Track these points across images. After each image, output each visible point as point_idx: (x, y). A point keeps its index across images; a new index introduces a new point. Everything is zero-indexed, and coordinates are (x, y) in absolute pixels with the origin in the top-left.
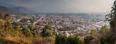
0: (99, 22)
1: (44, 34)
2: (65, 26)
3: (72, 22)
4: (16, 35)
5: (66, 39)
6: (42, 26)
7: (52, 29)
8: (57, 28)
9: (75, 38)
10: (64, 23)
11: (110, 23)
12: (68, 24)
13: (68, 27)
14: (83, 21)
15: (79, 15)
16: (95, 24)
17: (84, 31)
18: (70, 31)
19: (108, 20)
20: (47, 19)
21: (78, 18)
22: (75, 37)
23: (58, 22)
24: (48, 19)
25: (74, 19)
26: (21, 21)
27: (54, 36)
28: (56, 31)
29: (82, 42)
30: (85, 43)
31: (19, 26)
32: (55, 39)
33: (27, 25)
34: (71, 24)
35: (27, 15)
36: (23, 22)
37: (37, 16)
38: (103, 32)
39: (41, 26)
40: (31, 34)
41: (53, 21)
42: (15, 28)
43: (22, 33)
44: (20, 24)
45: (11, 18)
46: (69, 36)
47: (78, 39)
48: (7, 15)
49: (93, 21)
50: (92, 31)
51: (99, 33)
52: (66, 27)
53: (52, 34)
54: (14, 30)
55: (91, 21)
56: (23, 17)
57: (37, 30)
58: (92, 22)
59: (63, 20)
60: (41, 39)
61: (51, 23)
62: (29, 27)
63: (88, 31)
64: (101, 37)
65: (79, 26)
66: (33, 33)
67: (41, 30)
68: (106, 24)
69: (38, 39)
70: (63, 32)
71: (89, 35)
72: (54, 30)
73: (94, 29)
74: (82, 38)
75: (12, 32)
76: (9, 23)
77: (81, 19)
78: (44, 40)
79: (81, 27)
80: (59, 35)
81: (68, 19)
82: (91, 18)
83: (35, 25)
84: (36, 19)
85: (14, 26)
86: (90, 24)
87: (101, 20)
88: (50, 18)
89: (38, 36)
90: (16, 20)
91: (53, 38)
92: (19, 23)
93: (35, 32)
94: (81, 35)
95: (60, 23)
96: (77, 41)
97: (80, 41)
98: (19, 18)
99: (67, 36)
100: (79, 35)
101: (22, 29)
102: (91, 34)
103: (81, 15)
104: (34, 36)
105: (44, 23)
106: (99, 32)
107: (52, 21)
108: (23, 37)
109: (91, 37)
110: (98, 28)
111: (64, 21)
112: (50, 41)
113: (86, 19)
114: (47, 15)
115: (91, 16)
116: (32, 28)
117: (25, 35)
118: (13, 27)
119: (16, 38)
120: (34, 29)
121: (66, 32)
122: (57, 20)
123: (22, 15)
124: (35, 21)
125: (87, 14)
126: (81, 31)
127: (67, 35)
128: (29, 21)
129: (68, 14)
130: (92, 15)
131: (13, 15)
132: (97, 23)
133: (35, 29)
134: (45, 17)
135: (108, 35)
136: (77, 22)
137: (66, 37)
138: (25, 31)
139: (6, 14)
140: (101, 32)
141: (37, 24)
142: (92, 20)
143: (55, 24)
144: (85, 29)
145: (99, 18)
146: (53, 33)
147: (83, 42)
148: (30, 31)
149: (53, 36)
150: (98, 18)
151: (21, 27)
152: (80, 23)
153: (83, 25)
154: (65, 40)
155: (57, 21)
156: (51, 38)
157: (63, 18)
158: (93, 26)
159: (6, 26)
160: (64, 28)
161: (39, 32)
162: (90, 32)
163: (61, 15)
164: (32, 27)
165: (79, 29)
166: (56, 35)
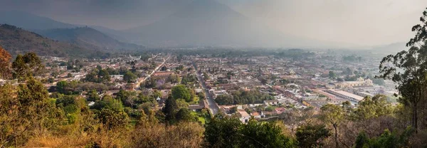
0: (352, 79)
1: (171, 114)
2: (236, 88)
3: (258, 77)
4: (70, 126)
5: (239, 128)
6: (162, 91)
7: (196, 99)
8: (211, 95)
9: (268, 128)
10: (233, 81)
11: (400, 89)
12: (245, 82)
13: (244, 93)
14: (296, 77)
15: (281, 54)
16: (338, 87)
17: (298, 106)
18: (251, 105)
19: (391, 75)
20: (177, 68)
21: (279, 64)
22: (266, 125)
23: (212, 78)
24: (181, 68)
25: (265, 67)
26: (89, 78)
27: (201, 119)
28: (207, 103)
29: (288, 140)
30: (300, 145)
31: (82, 97)
32: (204, 130)
33: (110, 90)
34: (256, 84)
35: (108, 55)
36: (94, 81)
37: (144, 59)
38: (368, 116)
39: (158, 91)
40: (127, 118)
41: (198, 75)
42: (65, 105)
43: (95, 118)
44: (84, 89)
45: (48, 68)
46: (246, 121)
47: (276, 131)
48: (26, 60)
49: (331, 75)
50: (324, 108)
51: (352, 118)
52: (238, 92)
53: (193, 113)
54: (60, 111)
55: (322, 76)
56: (94, 64)
57: (148, 103)
58: (327, 79)
59: (230, 69)
60: (160, 129)
61: (192, 79)
62: (120, 95)
63: (311, 108)
64: (357, 132)
65: (282, 92)
66: (133, 116)
67: (160, 103)
68: (382, 91)
69: (150, 130)
70: (228, 107)
71: (314, 122)
72: (201, 103)
73: (333, 103)
74: (288, 130)
75: (54, 120)
76: (38, 89)
77: (288, 68)
78: (170, 133)
79: (287, 94)
80: (216, 116)
81: (243, 69)
82: (323, 67)
83: (139, 89)
84: (141, 68)
85: (61, 96)
86: (320, 86)
87: (363, 76)
88: (189, 64)
89: (150, 121)
90: (69, 76)
91: (198, 127)
92: (82, 84)
93: (140, 110)
94: (285, 118)
95: (220, 81)
96: (274, 138)
97: (282, 138)
98: (81, 66)
99: (242, 120)
100: (280, 119)
101: (92, 103)
102: (322, 117)
103: (289, 56)
104: (138, 125)
105: (170, 79)
106: (352, 116)
107: (195, 73)
108: (99, 129)
109: (321, 128)
110: (347, 103)
111: (233, 75)
112: (187, 134)
113: (306, 68)
114: (180, 56)
115: (324, 58)
116: (130, 99)
117: (104, 123)
118: (58, 102)
119: (72, 137)
120: (135, 101)
121: (239, 107)
122: (212, 73)
123: (91, 58)
124: (139, 76)
125: (308, 54)
126: (288, 107)
127: (241, 116)
128: (119, 77)
129: (244, 53)
130: (329, 56)
131: (56, 59)
132: (345, 83)
133: (141, 102)
134: (172, 60)
135: (390, 129)
136: (273, 78)
137: (238, 123)
138: (103, 109)
139: (22, 55)
140: (359, 116)
141: (147, 85)
142: (328, 72)
143: (204, 84)
144: (301, 101)
145: (354, 67)
146: (199, 110)
147: (291, 142)
148: (122, 108)
149: (196, 119)
150: (350, 66)
151: (90, 99)
152: (284, 82)
153: (293, 87)
154: (234, 132)
155: (209, 74)
156: (190, 125)
157: (229, 64)
158: (330, 92)
159: (25, 102)
160: (232, 97)
161: (152, 110)
162: (316, 113)
163: (224, 56)
164: (128, 94)
165: (281, 99)
166: (208, 116)
